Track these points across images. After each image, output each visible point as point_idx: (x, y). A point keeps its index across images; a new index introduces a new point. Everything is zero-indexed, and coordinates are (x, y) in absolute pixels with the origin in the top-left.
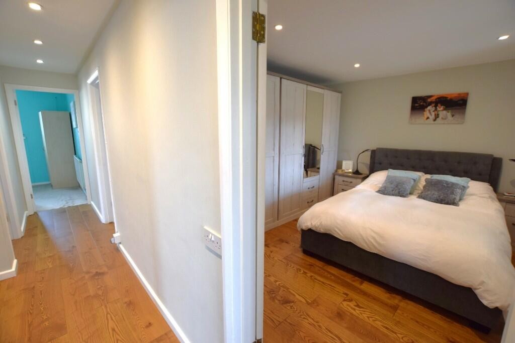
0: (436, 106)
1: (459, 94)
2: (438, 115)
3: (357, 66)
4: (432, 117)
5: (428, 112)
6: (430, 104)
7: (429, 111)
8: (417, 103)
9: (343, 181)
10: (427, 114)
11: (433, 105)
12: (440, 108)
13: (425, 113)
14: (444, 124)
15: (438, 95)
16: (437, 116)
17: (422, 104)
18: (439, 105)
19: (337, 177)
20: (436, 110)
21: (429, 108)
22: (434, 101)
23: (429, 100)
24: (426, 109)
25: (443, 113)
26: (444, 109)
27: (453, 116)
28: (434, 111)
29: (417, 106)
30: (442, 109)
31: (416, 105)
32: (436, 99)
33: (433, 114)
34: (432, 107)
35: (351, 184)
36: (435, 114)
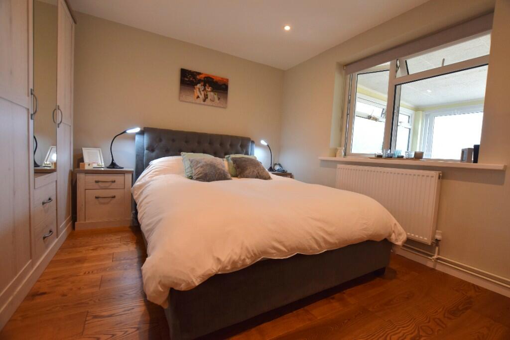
0: (205, 85)
1: (222, 78)
2: (207, 95)
4: (202, 97)
5: (198, 90)
6: (199, 81)
7: (199, 89)
8: (187, 78)
9: (97, 182)
10: (197, 93)
11: (202, 83)
12: (208, 88)
13: (195, 90)
14: (212, 106)
15: (207, 75)
16: (206, 97)
17: (191, 79)
18: (207, 85)
19: (81, 177)
20: (205, 89)
21: (199, 86)
22: (203, 79)
23: (198, 77)
24: (195, 86)
25: (211, 95)
26: (212, 91)
27: (219, 99)
28: (203, 91)
29: (187, 81)
30: (209, 90)
31: (187, 79)
32: (204, 78)
33: (203, 93)
34: (202, 85)
35: (113, 184)
36: (204, 94)
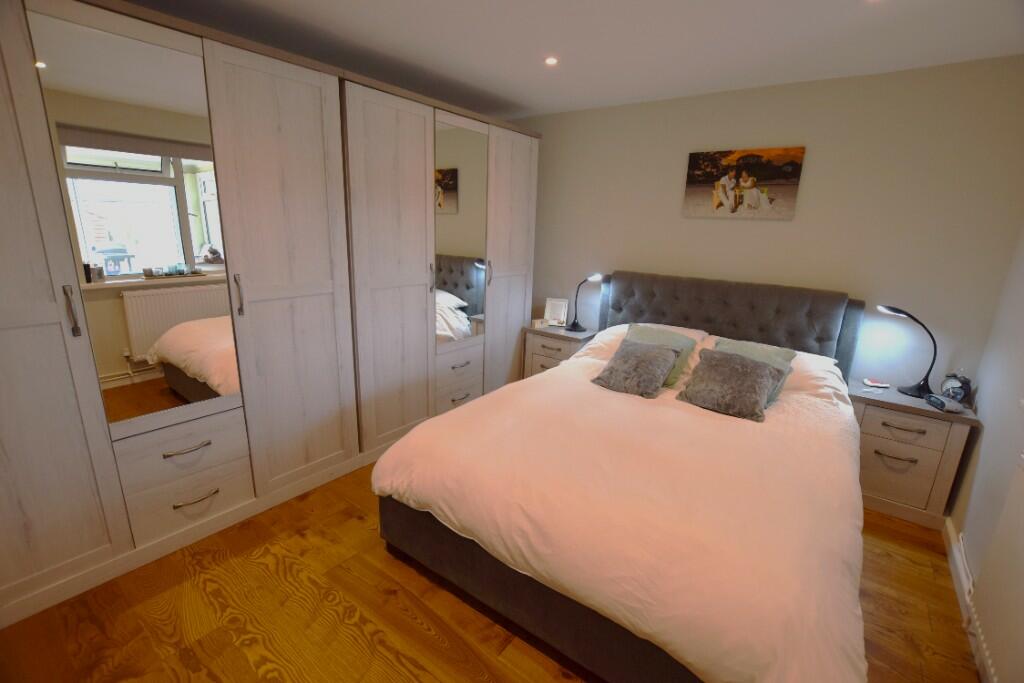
0: (738, 177)
1: (786, 150)
2: (741, 197)
3: (551, 61)
4: (729, 203)
5: (721, 189)
6: (725, 171)
7: (724, 187)
8: (700, 169)
9: (544, 346)
10: (718, 194)
11: (732, 174)
12: (746, 182)
13: (714, 192)
14: (752, 219)
15: (744, 151)
16: (739, 201)
17: (708, 170)
18: (744, 174)
19: (529, 336)
20: (737, 185)
21: (724, 180)
22: (735, 164)
23: (724, 162)
24: (716, 183)
25: (752, 194)
26: (755, 185)
27: (771, 201)
28: (733, 189)
29: (699, 175)
30: (749, 183)
31: (699, 173)
32: (738, 160)
33: (731, 194)
34: (730, 179)
35: (558, 353)
36: (736, 196)
